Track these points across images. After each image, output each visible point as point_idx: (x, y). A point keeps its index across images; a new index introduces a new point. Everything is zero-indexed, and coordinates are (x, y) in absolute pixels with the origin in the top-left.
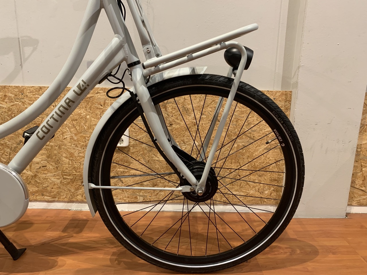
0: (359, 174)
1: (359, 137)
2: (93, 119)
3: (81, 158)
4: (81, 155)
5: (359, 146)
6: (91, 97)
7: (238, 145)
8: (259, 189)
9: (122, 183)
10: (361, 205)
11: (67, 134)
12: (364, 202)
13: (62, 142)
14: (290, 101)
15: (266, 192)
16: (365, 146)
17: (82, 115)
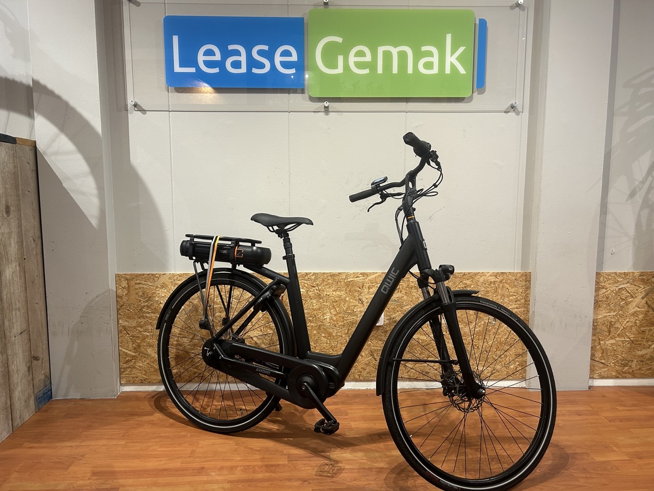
0: (598, 347)
1: (594, 312)
2: (352, 300)
3: (338, 338)
4: (338, 334)
5: (595, 321)
6: (351, 281)
7: (485, 322)
8: (505, 364)
9: (376, 360)
10: (602, 377)
11: (327, 314)
12: (605, 375)
13: (322, 322)
14: (530, 281)
15: (512, 367)
16: (600, 320)
17: (342, 297)
